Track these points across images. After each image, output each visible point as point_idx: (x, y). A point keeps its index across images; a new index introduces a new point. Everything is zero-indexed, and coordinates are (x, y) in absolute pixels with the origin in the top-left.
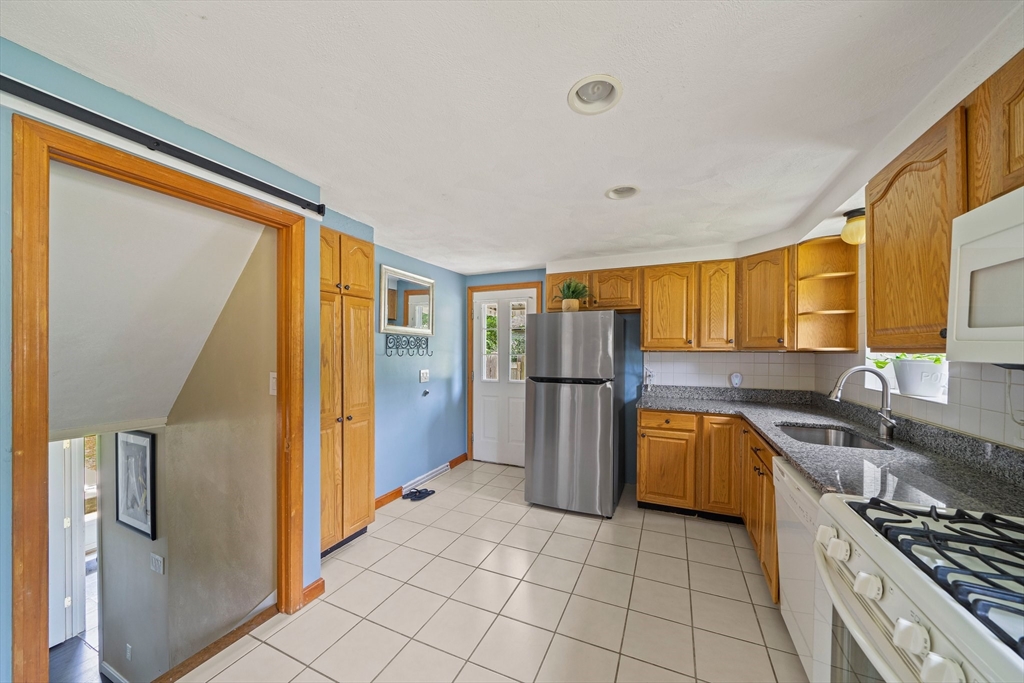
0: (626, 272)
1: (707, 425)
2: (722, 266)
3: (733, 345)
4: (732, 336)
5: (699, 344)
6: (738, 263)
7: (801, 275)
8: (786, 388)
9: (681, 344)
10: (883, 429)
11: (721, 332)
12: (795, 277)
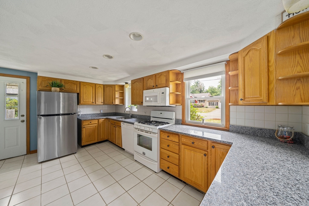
0: (74, 82)
1: (100, 122)
2: (101, 85)
3: (103, 103)
4: (102, 102)
5: (95, 103)
6: (104, 85)
7: (116, 90)
8: (111, 112)
9: (91, 103)
10: (130, 116)
11: (100, 100)
12: (115, 91)
